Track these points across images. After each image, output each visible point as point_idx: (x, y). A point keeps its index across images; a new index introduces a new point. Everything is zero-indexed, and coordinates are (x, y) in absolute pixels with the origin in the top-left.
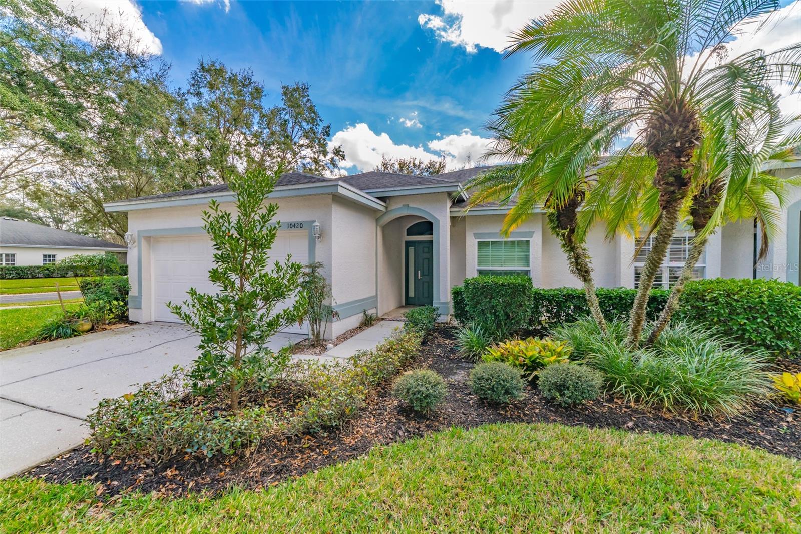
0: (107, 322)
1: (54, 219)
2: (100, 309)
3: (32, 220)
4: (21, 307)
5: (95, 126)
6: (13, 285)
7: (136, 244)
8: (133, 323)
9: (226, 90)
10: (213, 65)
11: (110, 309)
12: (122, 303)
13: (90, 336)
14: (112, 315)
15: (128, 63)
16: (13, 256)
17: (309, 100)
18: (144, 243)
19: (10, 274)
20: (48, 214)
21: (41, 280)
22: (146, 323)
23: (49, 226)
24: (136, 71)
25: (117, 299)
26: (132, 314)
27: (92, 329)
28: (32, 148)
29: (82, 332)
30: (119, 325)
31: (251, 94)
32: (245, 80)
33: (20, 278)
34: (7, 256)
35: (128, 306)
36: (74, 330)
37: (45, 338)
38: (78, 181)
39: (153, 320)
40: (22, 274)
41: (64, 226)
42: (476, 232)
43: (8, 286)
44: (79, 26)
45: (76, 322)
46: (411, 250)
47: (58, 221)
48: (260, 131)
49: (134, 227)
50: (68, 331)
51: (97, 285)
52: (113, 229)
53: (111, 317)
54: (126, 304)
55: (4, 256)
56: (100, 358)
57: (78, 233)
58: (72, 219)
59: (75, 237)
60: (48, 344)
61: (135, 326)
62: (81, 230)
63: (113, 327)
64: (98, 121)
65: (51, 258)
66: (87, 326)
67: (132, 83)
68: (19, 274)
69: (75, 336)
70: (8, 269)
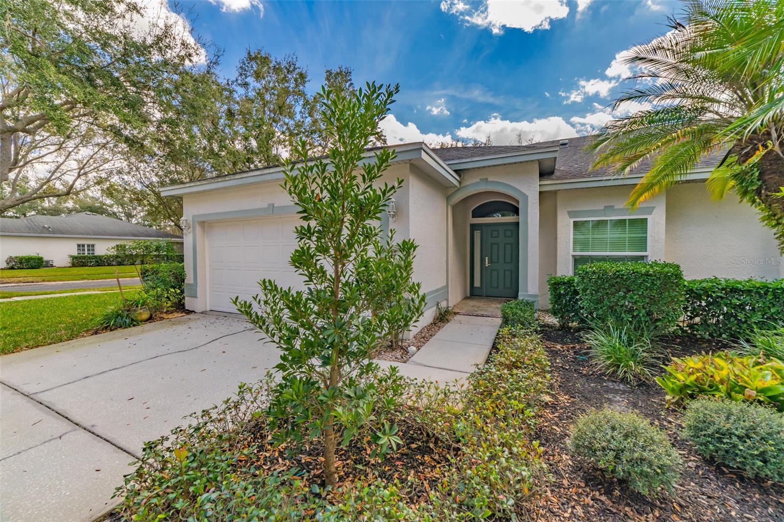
0: (165, 310)
1: (125, 213)
2: (159, 297)
3: (109, 215)
4: (94, 292)
5: (155, 121)
6: (93, 272)
7: (191, 229)
8: (189, 312)
9: (271, 79)
10: (259, 53)
11: (168, 297)
12: (179, 291)
13: (148, 326)
14: (170, 303)
15: (183, 53)
16: (93, 246)
17: (352, 84)
18: (198, 229)
19: (91, 262)
20: (121, 210)
21: (114, 268)
22: (202, 313)
23: (122, 220)
24: (191, 61)
25: (174, 288)
26: (189, 303)
27: (150, 319)
28: (104, 146)
29: (141, 321)
30: (176, 315)
31: (296, 80)
32: (290, 66)
33: (98, 266)
34: (88, 246)
35: (185, 295)
36: (132, 320)
37: (106, 328)
38: (142, 176)
39: (208, 309)
40: (100, 262)
41: (134, 219)
42: (569, 210)
43: (89, 273)
44: (138, 12)
45: (135, 310)
46: (477, 234)
47: (129, 216)
48: (302, 120)
49: (190, 212)
50: (127, 321)
51: (156, 272)
52: (173, 221)
53: (168, 305)
54: (182, 292)
55: (86, 246)
56: (155, 355)
57: (145, 225)
58: (140, 213)
59: (141, 229)
60: (108, 334)
61: (191, 316)
62: (146, 223)
63: (170, 316)
64: (158, 115)
65: (123, 247)
66: (146, 316)
67: (187, 74)
68: (97, 262)
69: (134, 326)
70: (89, 258)
